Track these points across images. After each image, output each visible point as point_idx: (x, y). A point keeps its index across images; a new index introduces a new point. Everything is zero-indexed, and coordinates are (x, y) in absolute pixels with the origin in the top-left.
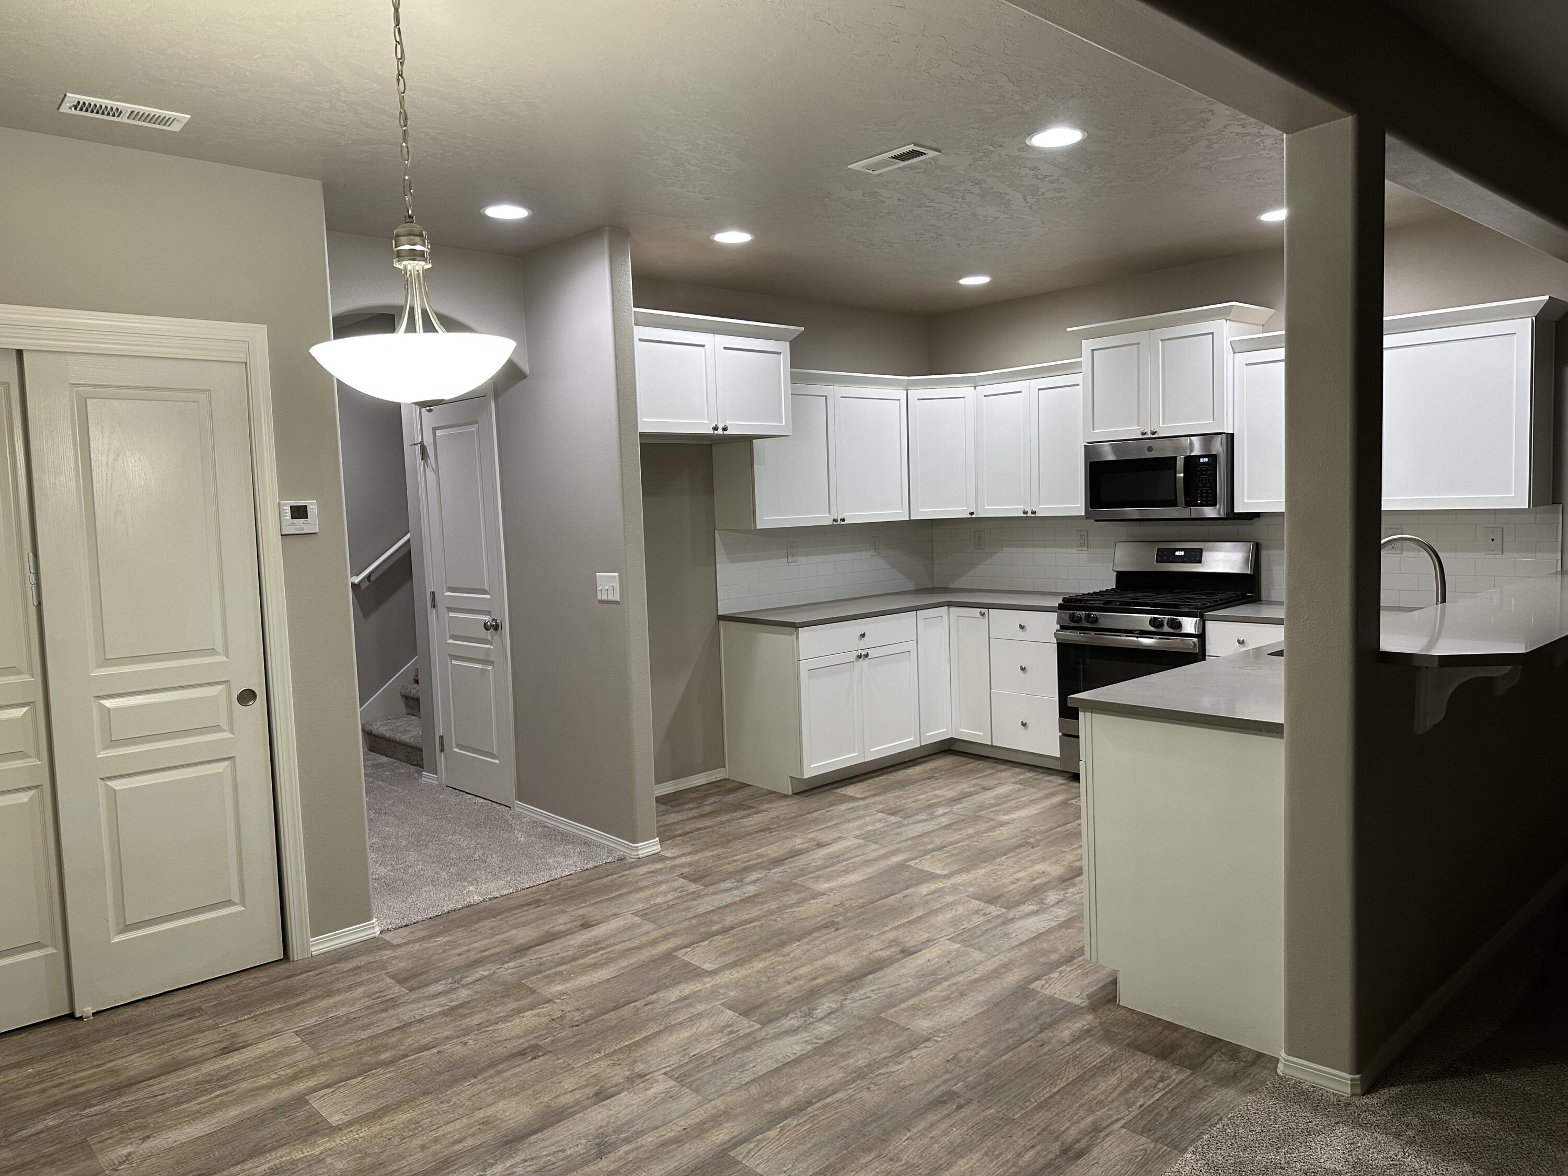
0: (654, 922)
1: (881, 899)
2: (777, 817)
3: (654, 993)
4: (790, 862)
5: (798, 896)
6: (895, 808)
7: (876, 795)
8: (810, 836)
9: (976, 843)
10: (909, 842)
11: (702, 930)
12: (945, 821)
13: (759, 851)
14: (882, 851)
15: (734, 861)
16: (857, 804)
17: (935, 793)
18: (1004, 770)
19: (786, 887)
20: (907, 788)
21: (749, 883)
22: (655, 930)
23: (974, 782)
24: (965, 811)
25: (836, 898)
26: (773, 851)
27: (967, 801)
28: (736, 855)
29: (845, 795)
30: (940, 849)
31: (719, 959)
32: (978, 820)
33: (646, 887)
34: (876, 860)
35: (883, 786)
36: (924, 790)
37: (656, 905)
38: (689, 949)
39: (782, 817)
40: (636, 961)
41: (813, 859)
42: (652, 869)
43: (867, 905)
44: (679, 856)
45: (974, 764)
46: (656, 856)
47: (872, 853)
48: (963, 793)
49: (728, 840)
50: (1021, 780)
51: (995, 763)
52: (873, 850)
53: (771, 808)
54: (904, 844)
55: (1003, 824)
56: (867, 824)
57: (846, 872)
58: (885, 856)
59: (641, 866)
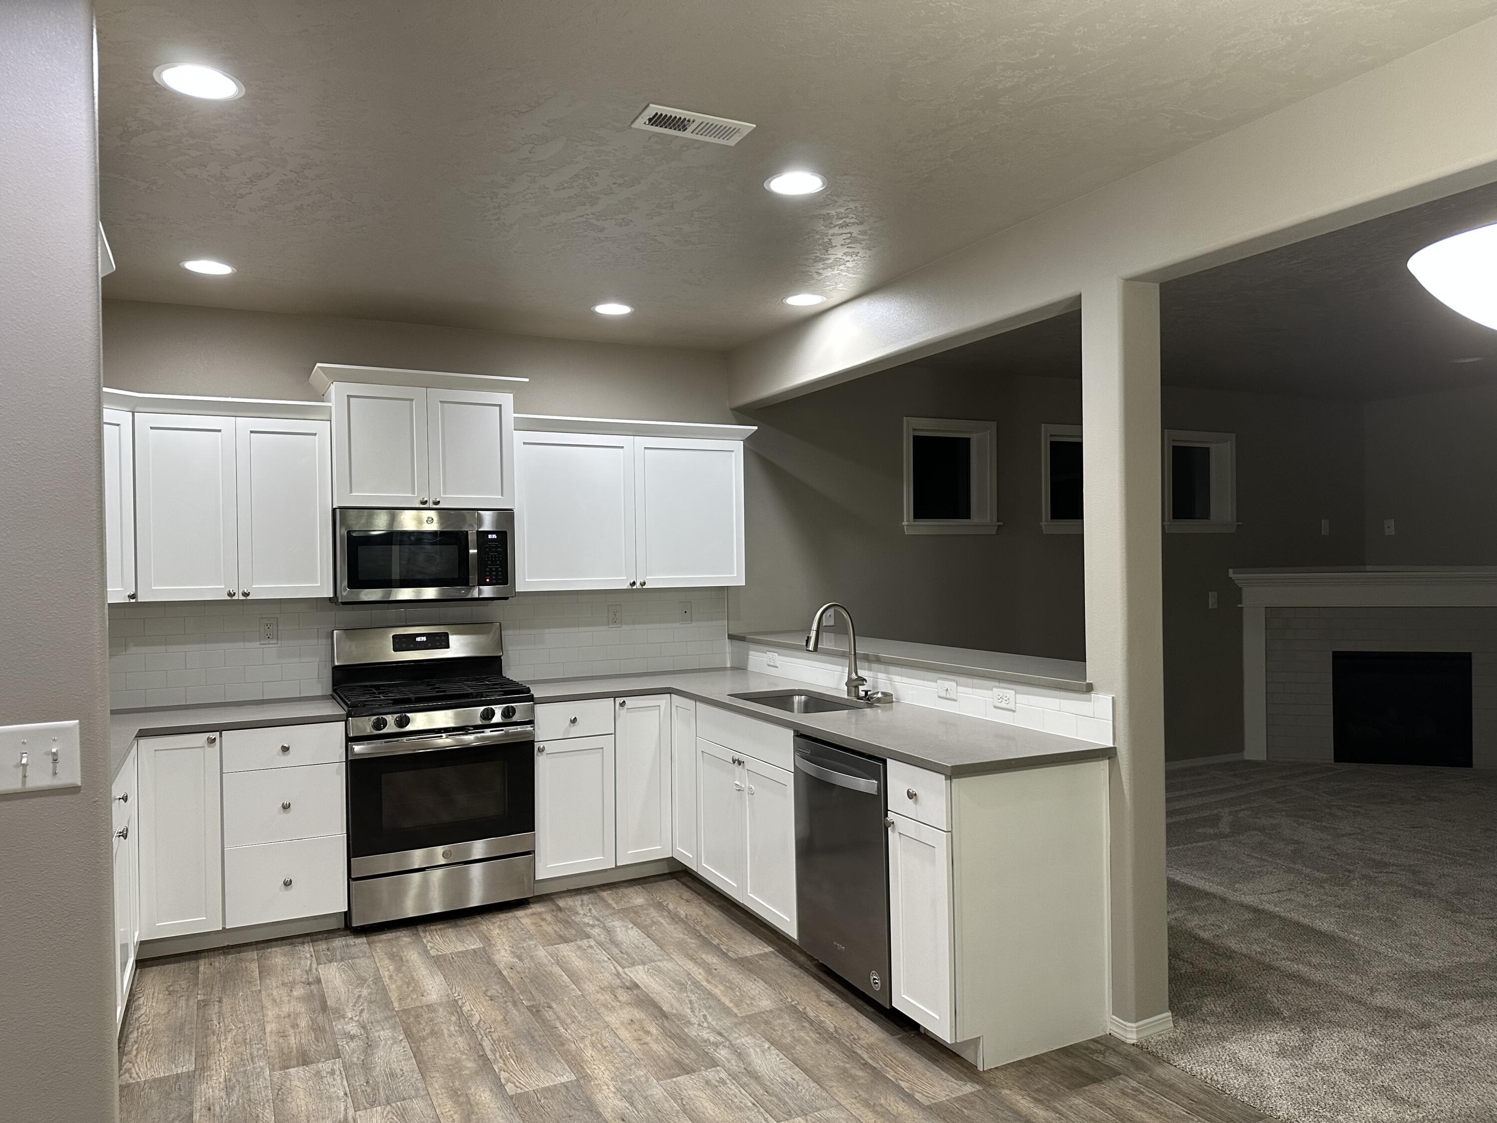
51: (228, 953)
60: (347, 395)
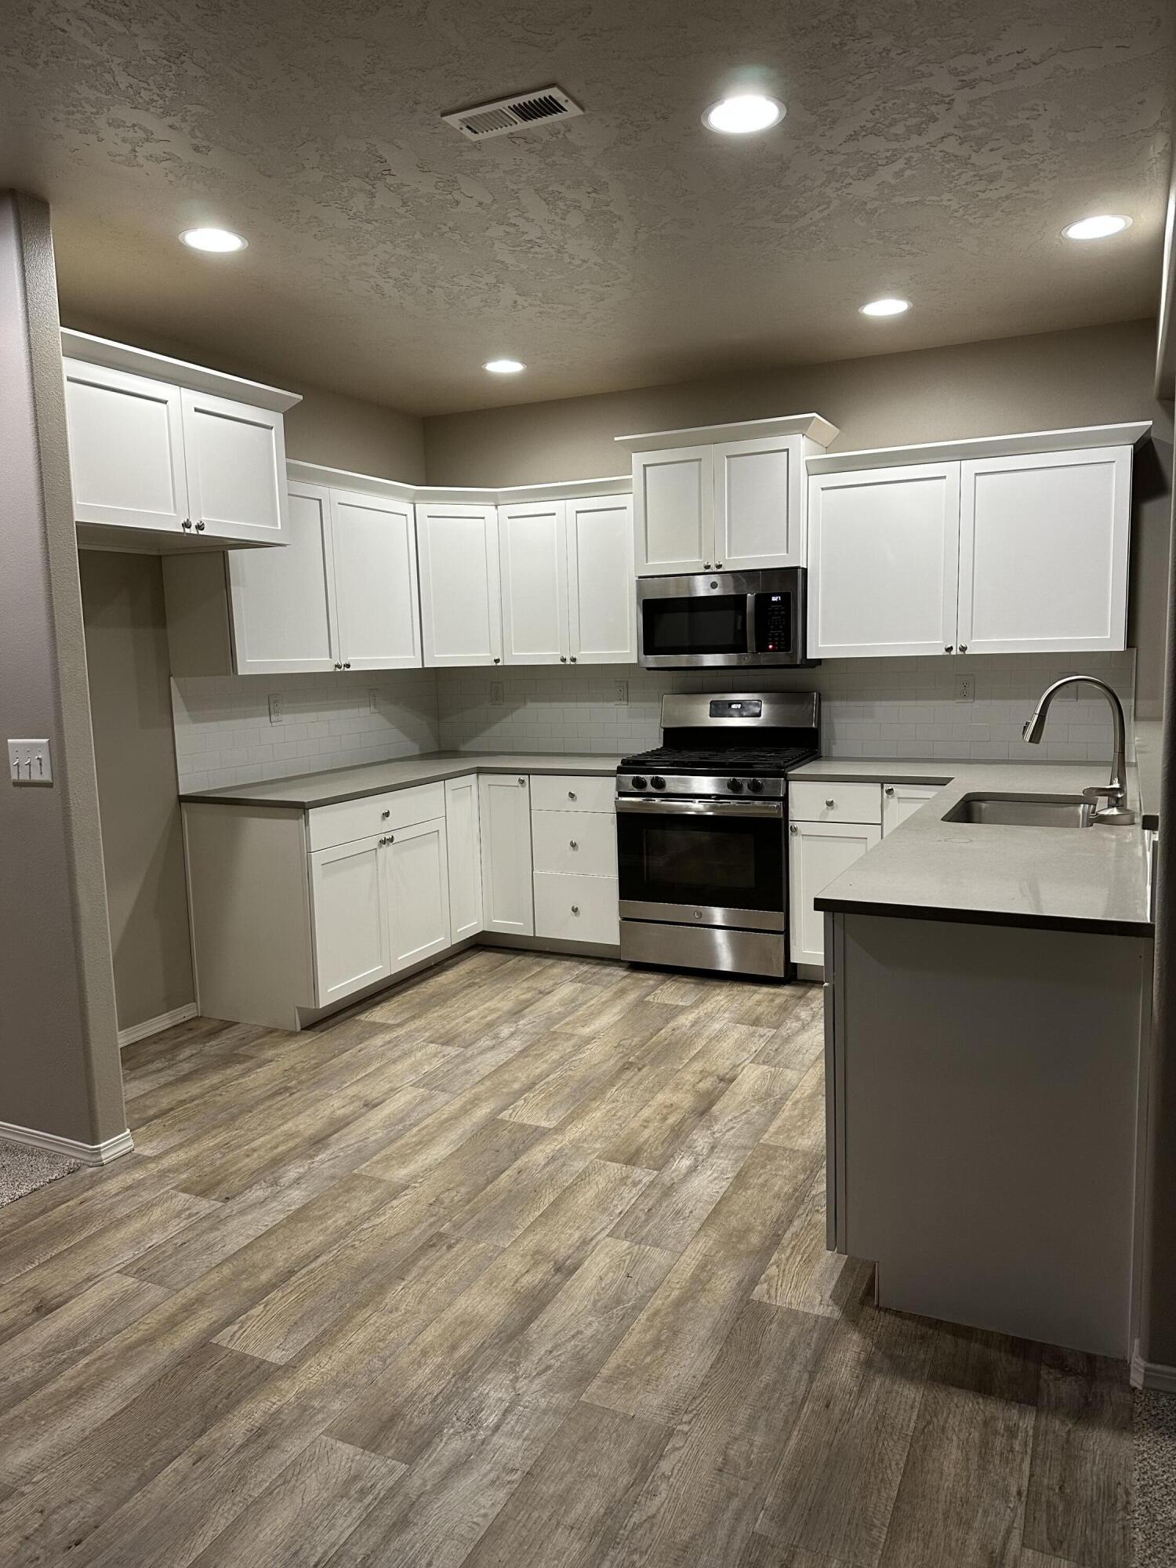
0: (160, 1283)
1: (489, 1182)
2: (292, 1068)
3: (203, 1431)
4: (338, 1140)
5: (371, 1197)
6: (447, 1033)
7: (413, 1018)
8: (350, 1092)
9: (570, 1073)
10: (488, 1083)
11: (245, 1285)
12: (516, 1044)
13: (285, 1127)
14: (457, 1103)
15: (254, 1150)
16: (395, 1034)
17: (486, 1006)
18: (552, 966)
19: (348, 1183)
20: (449, 1003)
21: (289, 1187)
22: (167, 1298)
23: (525, 985)
24: (535, 1027)
25: (425, 1190)
26: (306, 1123)
27: (531, 1012)
28: (254, 1140)
29: (374, 1023)
30: (530, 1087)
31: (291, 1338)
32: (556, 1039)
33: (128, 1216)
34: (455, 1118)
35: (419, 1004)
36: (472, 1002)
37: (153, 1249)
38: (236, 1327)
39: (299, 1067)
40: (151, 1370)
41: (369, 1130)
42: (129, 1182)
43: (476, 1196)
44: (166, 1153)
45: (514, 961)
46: (128, 1157)
47: (446, 1108)
48: (521, 1002)
49: (233, 1115)
50: (578, 976)
51: (539, 957)
52: (446, 1104)
53: (278, 1055)
54: (481, 1088)
55: (589, 1040)
56: (421, 1064)
57: (423, 1143)
58: (465, 1111)
59: (109, 1178)
60: (644, 465)
